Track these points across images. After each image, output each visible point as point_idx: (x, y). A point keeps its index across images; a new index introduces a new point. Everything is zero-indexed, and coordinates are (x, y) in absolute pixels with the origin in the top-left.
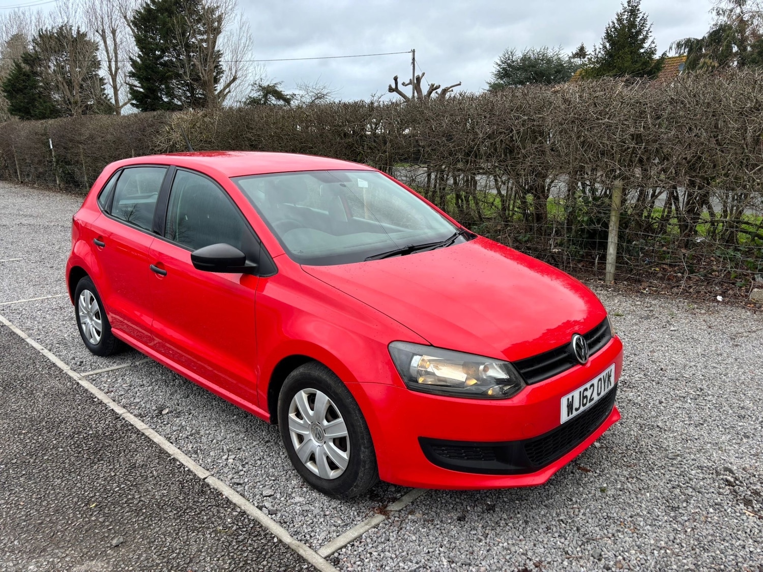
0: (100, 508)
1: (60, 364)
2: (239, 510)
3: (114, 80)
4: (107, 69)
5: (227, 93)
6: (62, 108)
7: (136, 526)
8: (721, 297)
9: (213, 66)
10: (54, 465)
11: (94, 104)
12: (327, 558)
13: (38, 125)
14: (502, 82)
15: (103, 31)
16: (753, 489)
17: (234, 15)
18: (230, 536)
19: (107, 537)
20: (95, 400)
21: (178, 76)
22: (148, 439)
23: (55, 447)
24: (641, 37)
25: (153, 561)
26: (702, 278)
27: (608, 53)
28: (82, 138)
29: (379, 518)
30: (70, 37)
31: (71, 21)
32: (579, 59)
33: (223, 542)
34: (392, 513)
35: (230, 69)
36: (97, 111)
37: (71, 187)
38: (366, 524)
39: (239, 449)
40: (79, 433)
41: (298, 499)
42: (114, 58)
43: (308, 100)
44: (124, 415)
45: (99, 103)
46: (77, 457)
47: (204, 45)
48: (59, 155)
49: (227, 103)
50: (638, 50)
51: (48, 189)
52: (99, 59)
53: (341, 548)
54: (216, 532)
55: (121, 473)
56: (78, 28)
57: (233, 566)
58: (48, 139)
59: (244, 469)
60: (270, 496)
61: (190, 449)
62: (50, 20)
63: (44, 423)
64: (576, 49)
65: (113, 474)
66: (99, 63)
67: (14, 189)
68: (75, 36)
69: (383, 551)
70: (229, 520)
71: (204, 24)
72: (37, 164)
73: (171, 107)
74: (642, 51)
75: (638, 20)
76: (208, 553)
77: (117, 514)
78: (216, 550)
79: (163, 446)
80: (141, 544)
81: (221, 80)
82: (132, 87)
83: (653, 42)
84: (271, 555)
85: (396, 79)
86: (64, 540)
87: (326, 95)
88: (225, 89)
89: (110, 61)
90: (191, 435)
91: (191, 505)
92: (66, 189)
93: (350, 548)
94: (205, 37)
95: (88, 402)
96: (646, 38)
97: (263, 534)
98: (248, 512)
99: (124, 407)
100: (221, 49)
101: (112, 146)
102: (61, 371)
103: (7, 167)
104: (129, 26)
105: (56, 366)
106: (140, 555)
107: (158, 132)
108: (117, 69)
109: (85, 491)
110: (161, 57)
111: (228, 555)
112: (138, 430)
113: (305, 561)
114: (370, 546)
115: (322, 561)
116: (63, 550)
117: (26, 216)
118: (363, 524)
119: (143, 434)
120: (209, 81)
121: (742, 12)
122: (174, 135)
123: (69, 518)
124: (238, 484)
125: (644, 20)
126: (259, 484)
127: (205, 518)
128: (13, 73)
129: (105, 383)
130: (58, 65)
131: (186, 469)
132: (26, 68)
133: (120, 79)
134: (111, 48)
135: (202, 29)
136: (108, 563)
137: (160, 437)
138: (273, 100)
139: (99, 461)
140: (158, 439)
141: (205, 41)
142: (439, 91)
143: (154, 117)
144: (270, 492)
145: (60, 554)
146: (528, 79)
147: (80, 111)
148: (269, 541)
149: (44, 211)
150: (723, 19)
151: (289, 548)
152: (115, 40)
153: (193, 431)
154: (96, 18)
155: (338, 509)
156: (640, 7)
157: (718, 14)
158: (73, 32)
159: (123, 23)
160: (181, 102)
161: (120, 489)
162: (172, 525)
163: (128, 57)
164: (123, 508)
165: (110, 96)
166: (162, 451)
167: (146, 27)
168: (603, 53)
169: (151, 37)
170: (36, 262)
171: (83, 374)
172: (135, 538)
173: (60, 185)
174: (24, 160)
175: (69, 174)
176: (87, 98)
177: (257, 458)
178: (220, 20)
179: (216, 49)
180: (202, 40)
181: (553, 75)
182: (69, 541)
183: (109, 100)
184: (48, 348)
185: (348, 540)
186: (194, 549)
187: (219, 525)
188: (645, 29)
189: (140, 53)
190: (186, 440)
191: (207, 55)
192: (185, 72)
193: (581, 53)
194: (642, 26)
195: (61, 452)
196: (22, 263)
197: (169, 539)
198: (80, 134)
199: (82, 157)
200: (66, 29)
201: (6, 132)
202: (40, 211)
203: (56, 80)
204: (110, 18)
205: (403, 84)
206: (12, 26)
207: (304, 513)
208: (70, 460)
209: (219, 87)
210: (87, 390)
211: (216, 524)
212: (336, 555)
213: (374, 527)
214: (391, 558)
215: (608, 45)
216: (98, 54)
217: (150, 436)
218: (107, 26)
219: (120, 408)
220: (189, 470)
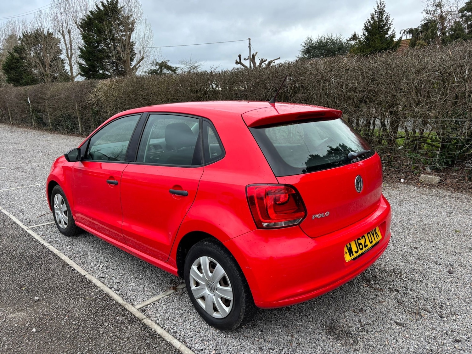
0: (27, 289)
1: (18, 222)
2: (99, 289)
3: (70, 61)
4: (65, 54)
5: (138, 67)
6: (39, 78)
7: (44, 297)
8: (403, 180)
9: (129, 51)
10: (7, 270)
11: (58, 76)
12: (138, 309)
13: (21, 89)
14: (306, 56)
15: (63, 31)
16: (374, 275)
17: (142, 20)
18: (91, 300)
19: (29, 302)
20: (34, 239)
21: (108, 57)
22: (59, 258)
23: (9, 262)
24: (386, 28)
25: (50, 312)
26: (396, 170)
27: (366, 38)
28: (47, 96)
29: (172, 291)
30: (43, 35)
31: (43, 26)
32: (353, 41)
33: (87, 303)
34: (179, 289)
35: (140, 53)
36: (60, 80)
37: (41, 126)
38: (164, 294)
39: (107, 262)
40: (23, 255)
41: (132, 284)
42: (70, 48)
43: (186, 70)
44: (48, 247)
45: (61, 75)
46: (20, 266)
47: (124, 38)
48: (34, 107)
49: (139, 73)
50: (385, 36)
51: (27, 127)
52: (61, 48)
53: (147, 305)
54: (85, 299)
55: (41, 274)
56: (48, 30)
57: (90, 313)
58: (27, 97)
59: (107, 271)
60: (117, 283)
61: (80, 262)
62: (30, 25)
63: (5, 251)
64: (351, 35)
65: (37, 274)
66: (61, 50)
67: (7, 128)
68: (46, 35)
69: (169, 306)
70: (93, 294)
71: (123, 26)
72: (21, 113)
73: (104, 77)
74: (387, 36)
75: (384, 17)
76: (78, 308)
77: (35, 292)
78: (83, 307)
79: (66, 261)
80: (45, 305)
81: (135, 60)
82: (80, 65)
83: (394, 30)
84: (111, 309)
85: (240, 56)
86: (6, 304)
87: (197, 67)
88: (137, 65)
89: (67, 50)
90: (83, 255)
91: (74, 287)
92: (38, 127)
93: (152, 305)
94: (124, 33)
95: (30, 241)
96: (389, 28)
97: (109, 299)
98: (104, 290)
99: (49, 243)
100: (134, 40)
101: (64, 101)
102: (18, 225)
103: (4, 115)
104: (79, 28)
105: (16, 223)
106: (43, 310)
107: (90, 92)
108: (72, 54)
109: (21, 282)
110: (98, 46)
111: (89, 309)
112: (54, 254)
113: (127, 310)
114: (163, 304)
115: (135, 310)
116: (5, 308)
117: (12, 143)
118: (162, 294)
119: (57, 255)
120: (127, 60)
121: (441, 12)
122: (100, 93)
123: (11, 294)
124: (102, 278)
125: (388, 17)
126: (113, 277)
127: (81, 293)
128: (8, 58)
129: (41, 231)
130: (36, 53)
131: (76, 271)
132: (16, 55)
133: (73, 61)
134: (68, 41)
135: (122, 29)
136: (27, 313)
137: (66, 257)
138: (165, 71)
139: (30, 268)
140: (64, 257)
141: (124, 36)
142: (267, 63)
143: (88, 83)
144: (118, 281)
145: (3, 310)
146: (322, 54)
147: (50, 80)
148: (111, 302)
149: (23, 140)
150: (429, 17)
151: (121, 305)
152: (70, 37)
153: (84, 253)
154: (58, 24)
155: (152, 288)
156: (385, 9)
157: (427, 13)
158: (45, 32)
159: (75, 26)
160: (110, 73)
161: (39, 281)
162: (63, 296)
163: (78, 47)
164: (39, 289)
165: (68, 70)
166: (65, 263)
167: (88, 28)
168: (363, 38)
169: (91, 35)
170: (14, 169)
171: (30, 227)
172: (43, 302)
173: (34, 125)
174: (13, 110)
175: (40, 118)
176: (54, 72)
177: (115, 265)
178: (133, 23)
179: (131, 41)
180: (122, 35)
181: (337, 51)
182: (9, 304)
183: (67, 73)
184: (13, 214)
185: (152, 301)
186: (72, 306)
187: (87, 296)
188: (389, 22)
189: (85, 44)
190: (80, 258)
191: (125, 44)
192: (112, 56)
193: (354, 37)
194: (386, 21)
195: (12, 264)
196: (6, 170)
197: (60, 303)
198: (46, 95)
199: (47, 107)
200: (40, 31)
201: (3, 94)
202: (21, 140)
203: (35, 61)
204: (67, 23)
205: (245, 59)
206: (8, 30)
207: (133, 290)
208: (16, 268)
209: (134, 63)
210: (30, 235)
211: (86, 296)
212: (144, 308)
213: (168, 296)
214: (172, 309)
215: (366, 33)
216: (60, 45)
217: (60, 256)
218: (65, 28)
219: (47, 243)
220: (77, 272)
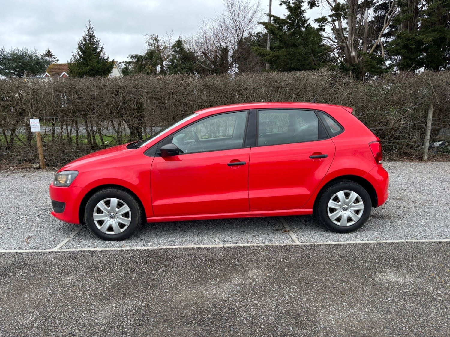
24: (98, 50)
32: (48, 57)
50: (98, 57)
64: (45, 51)
96: (101, 51)
125: (98, 41)
157: (149, 45)
188: (100, 47)
193: (49, 54)
194: (98, 45)
